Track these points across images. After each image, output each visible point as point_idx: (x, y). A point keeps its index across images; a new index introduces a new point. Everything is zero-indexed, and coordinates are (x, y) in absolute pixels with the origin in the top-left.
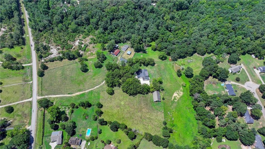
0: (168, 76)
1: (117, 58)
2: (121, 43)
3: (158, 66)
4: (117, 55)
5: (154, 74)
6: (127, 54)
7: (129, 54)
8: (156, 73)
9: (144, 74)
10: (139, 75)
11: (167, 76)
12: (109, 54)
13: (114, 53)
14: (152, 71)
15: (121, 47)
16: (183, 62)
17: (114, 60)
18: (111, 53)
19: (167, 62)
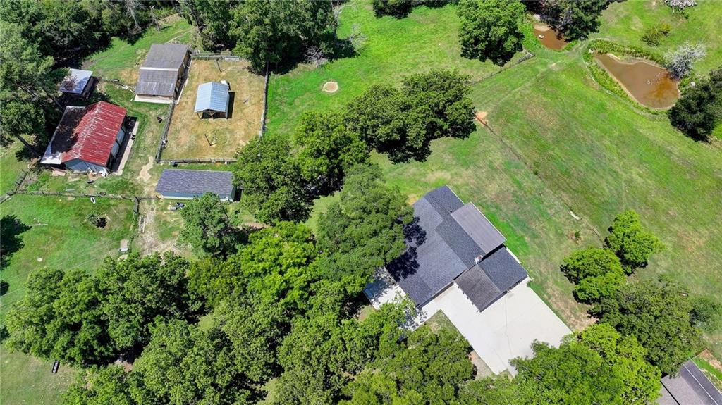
0: (625, 168)
1: (123, 186)
2: (104, 43)
3: (500, 114)
4: (112, 164)
5: (518, 200)
6: (207, 115)
7: (218, 115)
8: (531, 183)
9: (459, 240)
10: (419, 271)
11: (625, 176)
12: (34, 177)
13: (75, 154)
14: (491, 178)
15: (124, 74)
16: (642, 17)
17: (102, 223)
18: (48, 160)
19: (545, 64)
